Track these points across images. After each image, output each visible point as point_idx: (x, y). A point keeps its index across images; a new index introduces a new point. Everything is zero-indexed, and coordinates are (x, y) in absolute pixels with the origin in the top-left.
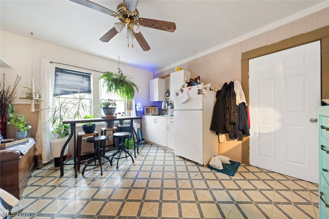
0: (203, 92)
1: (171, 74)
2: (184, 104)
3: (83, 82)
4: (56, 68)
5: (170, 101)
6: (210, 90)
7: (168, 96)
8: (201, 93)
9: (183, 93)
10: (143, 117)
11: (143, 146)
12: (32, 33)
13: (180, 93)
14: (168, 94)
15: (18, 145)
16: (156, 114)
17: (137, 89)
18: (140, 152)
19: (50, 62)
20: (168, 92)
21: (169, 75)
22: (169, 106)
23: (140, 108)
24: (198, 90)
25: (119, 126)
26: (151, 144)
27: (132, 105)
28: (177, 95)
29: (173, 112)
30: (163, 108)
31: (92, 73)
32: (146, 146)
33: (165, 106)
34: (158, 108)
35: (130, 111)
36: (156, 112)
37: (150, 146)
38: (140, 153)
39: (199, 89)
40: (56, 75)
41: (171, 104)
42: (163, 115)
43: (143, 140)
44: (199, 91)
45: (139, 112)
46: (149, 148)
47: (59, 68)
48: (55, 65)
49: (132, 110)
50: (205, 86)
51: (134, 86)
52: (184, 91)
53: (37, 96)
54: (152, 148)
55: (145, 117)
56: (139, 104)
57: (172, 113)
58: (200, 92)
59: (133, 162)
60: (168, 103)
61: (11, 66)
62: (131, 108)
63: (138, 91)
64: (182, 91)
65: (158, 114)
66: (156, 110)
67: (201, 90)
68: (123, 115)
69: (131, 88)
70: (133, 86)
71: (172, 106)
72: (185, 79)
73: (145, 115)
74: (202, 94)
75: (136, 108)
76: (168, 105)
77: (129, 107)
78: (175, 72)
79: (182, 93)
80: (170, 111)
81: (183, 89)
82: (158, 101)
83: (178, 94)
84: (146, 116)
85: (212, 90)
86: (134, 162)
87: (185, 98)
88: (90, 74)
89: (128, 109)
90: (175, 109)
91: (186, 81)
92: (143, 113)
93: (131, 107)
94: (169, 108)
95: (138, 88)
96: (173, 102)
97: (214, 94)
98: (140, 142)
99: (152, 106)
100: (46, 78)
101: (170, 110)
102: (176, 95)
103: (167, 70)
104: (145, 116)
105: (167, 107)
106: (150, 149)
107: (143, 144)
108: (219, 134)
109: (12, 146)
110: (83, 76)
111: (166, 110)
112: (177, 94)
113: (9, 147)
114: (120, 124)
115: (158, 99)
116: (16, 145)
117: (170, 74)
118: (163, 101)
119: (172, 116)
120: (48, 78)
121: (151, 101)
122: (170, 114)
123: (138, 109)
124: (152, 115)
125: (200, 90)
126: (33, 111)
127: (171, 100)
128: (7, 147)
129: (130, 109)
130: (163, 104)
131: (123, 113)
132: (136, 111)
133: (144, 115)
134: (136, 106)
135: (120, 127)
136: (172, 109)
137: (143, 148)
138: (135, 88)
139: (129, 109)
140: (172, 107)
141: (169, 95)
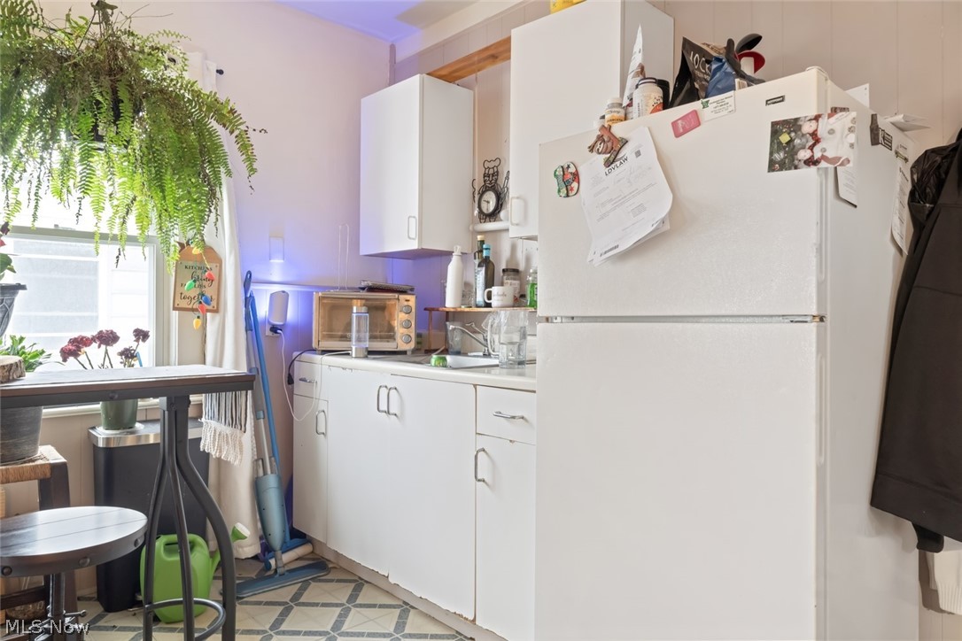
0: (829, 147)
1: (516, 34)
2: (631, 265)
5: (505, 253)
6: (875, 142)
7: (493, 216)
8: (804, 154)
9: (619, 170)
10: (299, 370)
11: (285, 593)
13: (591, 166)
14: (490, 201)
16: (403, 347)
17: (245, 146)
20: (492, 184)
21: (499, 53)
22: (495, 290)
23: (279, 300)
24: (777, 129)
25: (102, 434)
26: (357, 581)
27: (215, 273)
28: (567, 184)
29: (524, 336)
30: (451, 302)
32: (315, 592)
33: (466, 291)
34: (412, 299)
35: (196, 323)
36: (397, 330)
37: (342, 593)
39: (781, 113)
41: (513, 272)
42: (449, 358)
43: (297, 536)
44: (784, 138)
45: (274, 329)
46: (329, 619)
49: (216, 311)
50: (836, 96)
51: (222, 120)
52: (627, 152)
55: (317, 367)
56: (276, 270)
57: (516, 338)
58: (791, 149)
60: (486, 263)
62: (207, 302)
63: (250, 160)
64: (610, 147)
65: (412, 345)
66: (400, 317)
67: (807, 128)
68: (128, 355)
69: (193, 136)
70: (213, 124)
71: (522, 286)
72: (637, 60)
73: (313, 350)
74: (811, 162)
75: (249, 302)
76: (489, 282)
77: (195, 293)
78: (549, 13)
79: (608, 163)
80: (502, 322)
81: (619, 130)
83: (576, 176)
84: (327, 359)
85: (888, 143)
87: (641, 208)
89: (184, 304)
91: (642, 69)
92: (303, 341)
93: (210, 292)
94: (495, 302)
95: (254, 138)
96: (528, 260)
97: (899, 177)
98: (272, 562)
99: (371, 289)
101: (504, 316)
102: (554, 184)
103: (488, 23)
104: (318, 358)
105: (480, 297)
106: (352, 598)
107: (289, 574)
108: (946, 538)
111: (470, 320)
112: (568, 180)
114: (109, 426)
115: (413, 233)
117: (508, 40)
118: (449, 254)
119: (521, 363)
121: (365, 249)
122: (503, 352)
123: (263, 310)
124: (371, 353)
125: (793, 125)
127: (514, 248)
129: (206, 304)
130: (453, 268)
131: (141, 335)
132: (251, 324)
133: (306, 356)
134: (247, 282)
135: (101, 444)
136: (522, 313)
137: (287, 611)
138: (226, 138)
139: (196, 306)
140: (521, 299)
141: (499, 206)
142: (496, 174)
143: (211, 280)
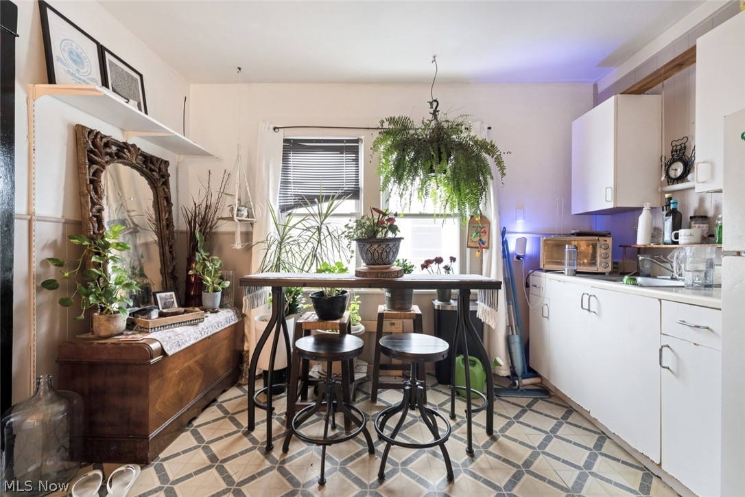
3: (340, 169)
4: (286, 141)
5: (693, 205)
7: (681, 179)
10: (532, 280)
11: (524, 401)
12: (240, 69)
14: (678, 169)
15: (178, 325)
16: (602, 270)
17: (499, 162)
18: (503, 430)
19: (275, 129)
20: (680, 156)
21: (685, 60)
22: (682, 232)
23: (522, 242)
25: (437, 303)
27: (487, 229)
30: (641, 240)
31: (362, 137)
32: (540, 406)
33: (656, 233)
34: (609, 240)
35: (481, 252)
36: (598, 259)
38: (501, 439)
40: (285, 159)
41: (701, 218)
42: (639, 279)
43: (531, 371)
45: (518, 257)
46: (549, 425)
47: (291, 139)
48: (281, 135)
49: (487, 248)
51: (488, 152)
53: (243, 212)
54: (565, 431)
55: (543, 279)
56: (519, 227)
57: (703, 267)
59: (451, 478)
60: (674, 213)
61: (209, 152)
63: (502, 169)
65: (610, 269)
66: (600, 251)
68: (448, 268)
70: (484, 155)
71: (710, 228)
73: (541, 270)
75: (504, 243)
76: (677, 226)
77: (477, 239)
82: (611, 205)
84: (548, 274)
86: (456, 480)
88: (357, 141)
89: (472, 245)
90: (725, 246)
92: (535, 264)
93: (484, 238)
94: (681, 240)
95: (504, 157)
98: (517, 382)
99: (579, 234)
100: (264, 169)
101: (688, 251)
104: (543, 274)
105: (668, 237)
106: (555, 429)
107: (527, 391)
109: (164, 326)
110: (340, 150)
113: (156, 329)
114: (440, 300)
115: (610, 198)
116: (173, 326)
117: (693, 49)
119: (708, 286)
120: (268, 169)
123: (512, 247)
124: (577, 273)
126: (237, 248)
127: (702, 201)
128: (152, 329)
129: (483, 245)
130: (643, 221)
131: (453, 260)
132: (506, 254)
133: (536, 272)
134: (503, 233)
136: (708, 248)
137: (523, 412)
138: (490, 160)
139: (478, 246)
140: (711, 237)
141: (686, 171)
142: (684, 148)
143: (485, 232)
